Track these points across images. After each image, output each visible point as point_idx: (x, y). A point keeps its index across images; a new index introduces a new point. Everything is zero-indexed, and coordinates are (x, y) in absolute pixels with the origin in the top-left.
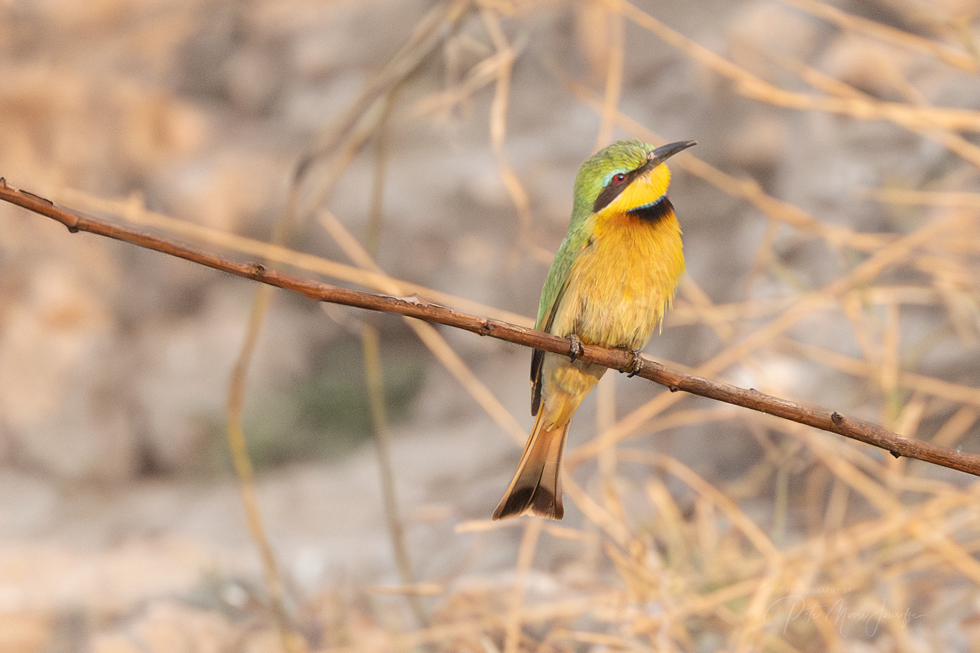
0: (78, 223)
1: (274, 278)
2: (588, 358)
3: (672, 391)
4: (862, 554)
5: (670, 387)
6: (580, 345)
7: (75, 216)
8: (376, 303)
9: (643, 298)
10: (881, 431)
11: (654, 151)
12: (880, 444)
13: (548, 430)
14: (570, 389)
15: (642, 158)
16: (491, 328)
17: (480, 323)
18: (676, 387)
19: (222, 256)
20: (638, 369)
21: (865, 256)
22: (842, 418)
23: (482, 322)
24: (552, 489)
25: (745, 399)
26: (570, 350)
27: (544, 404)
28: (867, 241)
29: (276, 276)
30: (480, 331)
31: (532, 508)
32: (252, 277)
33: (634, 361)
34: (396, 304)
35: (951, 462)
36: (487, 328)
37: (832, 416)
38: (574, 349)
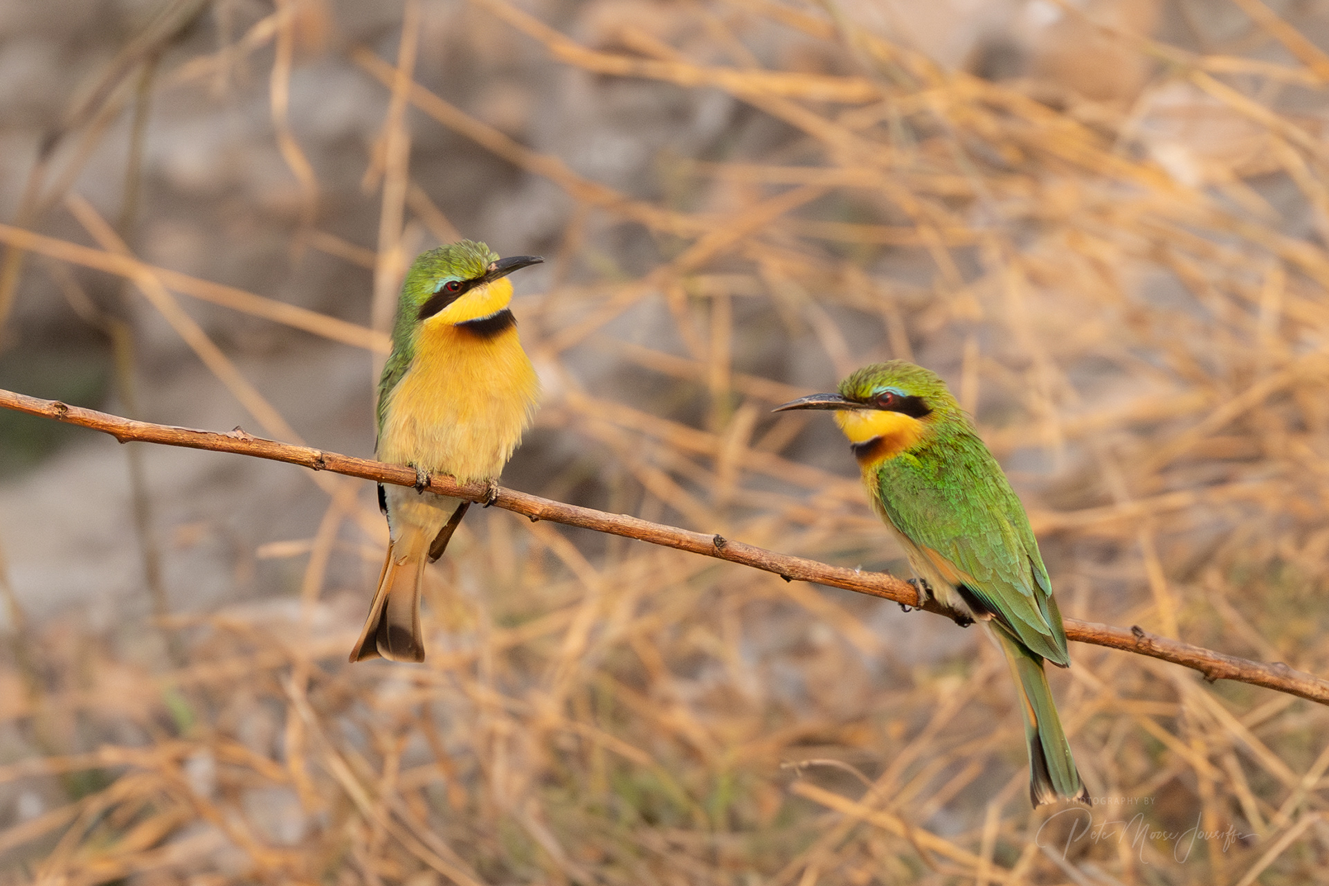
1: (79, 418)
2: (437, 488)
3: (534, 522)
5: (530, 517)
6: (427, 474)
10: (769, 553)
11: (496, 262)
12: (770, 568)
13: (401, 564)
15: (481, 268)
16: (326, 462)
17: (313, 457)
18: (537, 517)
20: (494, 498)
22: (726, 541)
23: (316, 455)
24: (411, 630)
25: (616, 527)
29: (81, 416)
30: (314, 465)
32: (55, 420)
33: (489, 490)
34: (218, 440)
35: (850, 584)
36: (321, 461)
37: (714, 540)
38: (421, 480)
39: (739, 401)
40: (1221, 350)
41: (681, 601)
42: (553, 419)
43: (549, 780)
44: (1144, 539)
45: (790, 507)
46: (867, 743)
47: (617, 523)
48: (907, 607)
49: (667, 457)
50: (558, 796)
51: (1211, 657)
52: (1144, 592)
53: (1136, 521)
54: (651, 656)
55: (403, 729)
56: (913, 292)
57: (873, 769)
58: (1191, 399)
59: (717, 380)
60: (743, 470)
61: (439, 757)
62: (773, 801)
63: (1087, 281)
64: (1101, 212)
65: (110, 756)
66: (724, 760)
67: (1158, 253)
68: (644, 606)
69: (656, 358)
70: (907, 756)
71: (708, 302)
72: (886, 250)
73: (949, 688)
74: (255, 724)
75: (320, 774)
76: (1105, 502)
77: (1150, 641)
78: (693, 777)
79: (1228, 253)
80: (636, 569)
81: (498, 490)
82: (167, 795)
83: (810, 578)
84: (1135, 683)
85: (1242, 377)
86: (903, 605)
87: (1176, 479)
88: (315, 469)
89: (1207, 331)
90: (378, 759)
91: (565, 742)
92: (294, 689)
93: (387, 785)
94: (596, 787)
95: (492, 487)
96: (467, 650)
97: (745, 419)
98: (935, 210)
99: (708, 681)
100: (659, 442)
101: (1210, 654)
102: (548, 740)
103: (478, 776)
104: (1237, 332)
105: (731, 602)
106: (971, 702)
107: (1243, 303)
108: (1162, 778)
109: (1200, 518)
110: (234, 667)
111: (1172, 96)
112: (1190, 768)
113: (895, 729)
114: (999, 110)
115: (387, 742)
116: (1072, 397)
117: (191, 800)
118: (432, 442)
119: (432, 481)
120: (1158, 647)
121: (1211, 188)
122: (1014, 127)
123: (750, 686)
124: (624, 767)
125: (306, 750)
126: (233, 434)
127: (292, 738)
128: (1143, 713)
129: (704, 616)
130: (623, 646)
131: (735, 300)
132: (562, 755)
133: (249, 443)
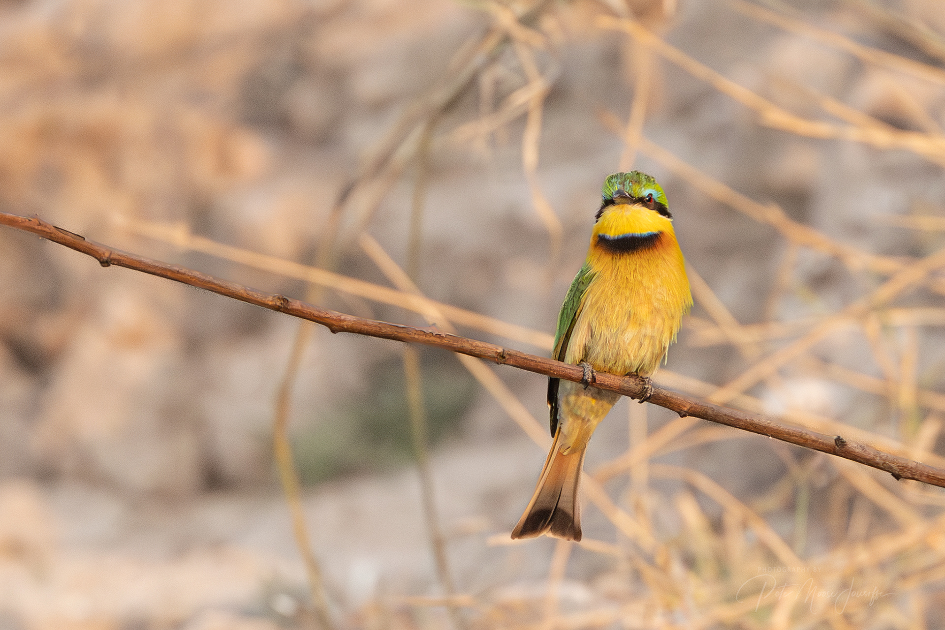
0: (109, 258)
1: (298, 310)
2: (601, 385)
3: (682, 417)
4: (882, 566)
5: (679, 413)
6: (592, 372)
7: (107, 250)
8: (396, 333)
9: (648, 325)
10: (882, 454)
12: (882, 466)
13: (565, 454)
14: (584, 414)
16: (507, 357)
17: (497, 352)
18: (685, 413)
19: (248, 288)
20: (648, 395)
21: (884, 278)
22: (845, 442)
23: (498, 351)
24: (571, 512)
25: (752, 424)
26: (583, 378)
27: (560, 428)
28: (888, 264)
29: (300, 308)
30: (497, 360)
31: (551, 528)
32: (278, 309)
33: (645, 388)
34: (415, 334)
36: (503, 357)
37: (835, 440)
38: (587, 377)
39: (925, 414)
47: (753, 421)
83: (915, 477)
88: (498, 364)
97: (930, 430)
126: (428, 329)
133: (441, 338)
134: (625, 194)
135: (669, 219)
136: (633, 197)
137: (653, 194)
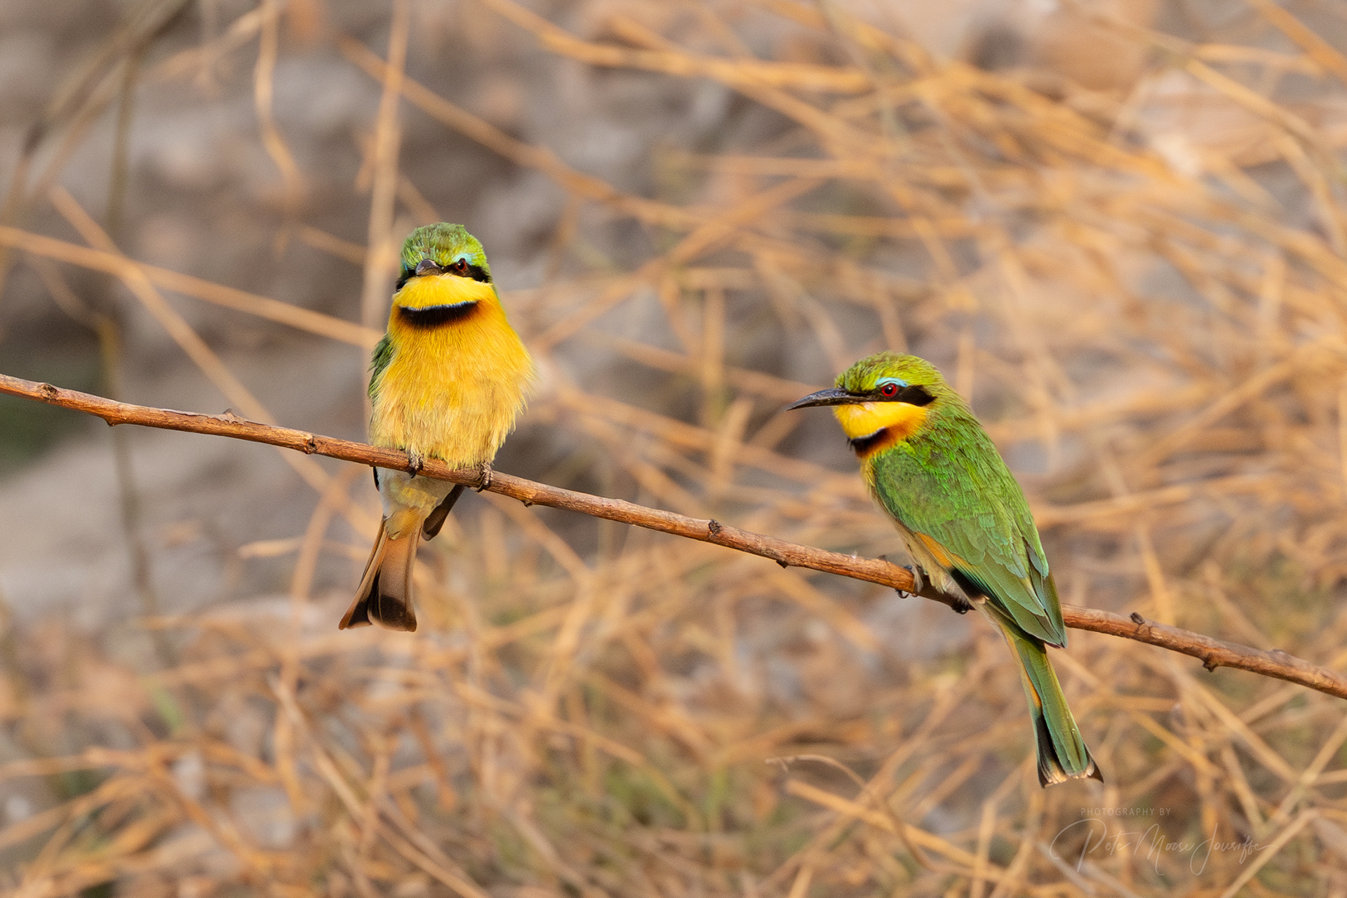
1: (68, 401)
2: (428, 472)
3: (527, 506)
5: (524, 501)
6: (419, 459)
12: (764, 553)
13: (394, 538)
16: (318, 445)
17: (305, 440)
18: (530, 502)
20: (487, 482)
22: (720, 527)
23: (307, 439)
24: (403, 600)
25: (610, 512)
26: (408, 466)
29: (71, 398)
30: (305, 449)
32: (44, 401)
33: (482, 475)
34: (208, 423)
35: (847, 570)
36: (313, 445)
37: (709, 525)
38: (413, 464)
39: (732, 395)
40: (1222, 341)
41: (676, 598)
42: (545, 414)
43: (541, 780)
44: (1141, 533)
45: (785, 503)
46: (864, 741)
47: (610, 508)
48: (904, 593)
49: (659, 452)
50: (550, 796)
51: (1211, 644)
52: (1143, 588)
53: (1134, 515)
54: (644, 654)
55: (393, 729)
56: (908, 284)
57: (868, 768)
58: (1190, 391)
59: (711, 374)
60: (737, 466)
61: (430, 758)
62: (768, 800)
63: (1086, 273)
64: (1099, 202)
65: (97, 757)
66: (717, 759)
67: (1156, 243)
68: (638, 603)
69: (651, 353)
70: (903, 753)
71: (702, 295)
72: (884, 241)
73: (945, 685)
74: (245, 725)
75: (309, 774)
76: (1104, 495)
77: (1150, 628)
78: (686, 775)
79: (1228, 243)
80: (630, 566)
81: (491, 475)
82: (155, 800)
83: (806, 563)
84: (1133, 679)
85: (1242, 368)
86: (900, 592)
87: (1174, 473)
88: (307, 453)
89: (1207, 324)
90: (366, 759)
91: (559, 742)
92: (283, 691)
93: (376, 788)
94: (589, 787)
95: (485, 471)
96: (458, 648)
97: (738, 414)
98: (930, 200)
99: (704, 678)
100: (653, 437)
101: (1210, 641)
102: (541, 739)
103: (470, 777)
104: (1238, 324)
105: (724, 599)
106: (968, 699)
107: (1244, 295)
108: (1160, 775)
109: (1200, 512)
110: (223, 667)
111: (1172, 85)
112: (1189, 765)
113: (890, 726)
114: (995, 100)
115: (377, 743)
116: (1068, 391)
117: (180, 802)
118: (421, 427)
119: (424, 466)
120: (1158, 634)
121: (1209, 178)
122: (1012, 118)
123: (746, 684)
124: (616, 767)
125: (296, 751)
126: (222, 417)
127: (281, 739)
128: (1140, 710)
129: (699, 614)
130: (615, 644)
131: (729, 294)
132: (552, 754)
133: (239, 426)
134: (431, 264)
135: (488, 284)
136: (441, 266)
137: (466, 259)
